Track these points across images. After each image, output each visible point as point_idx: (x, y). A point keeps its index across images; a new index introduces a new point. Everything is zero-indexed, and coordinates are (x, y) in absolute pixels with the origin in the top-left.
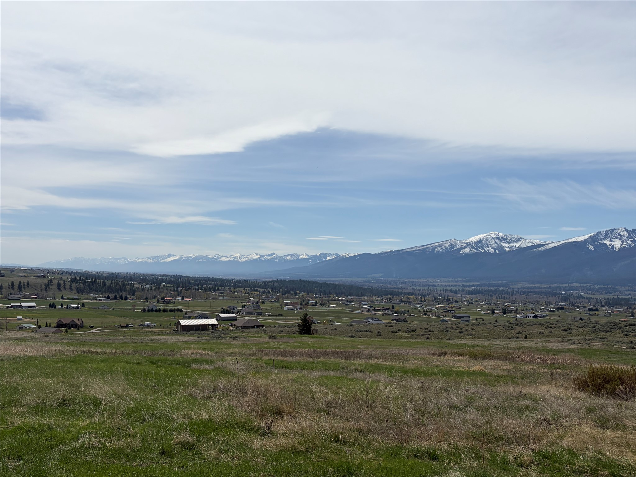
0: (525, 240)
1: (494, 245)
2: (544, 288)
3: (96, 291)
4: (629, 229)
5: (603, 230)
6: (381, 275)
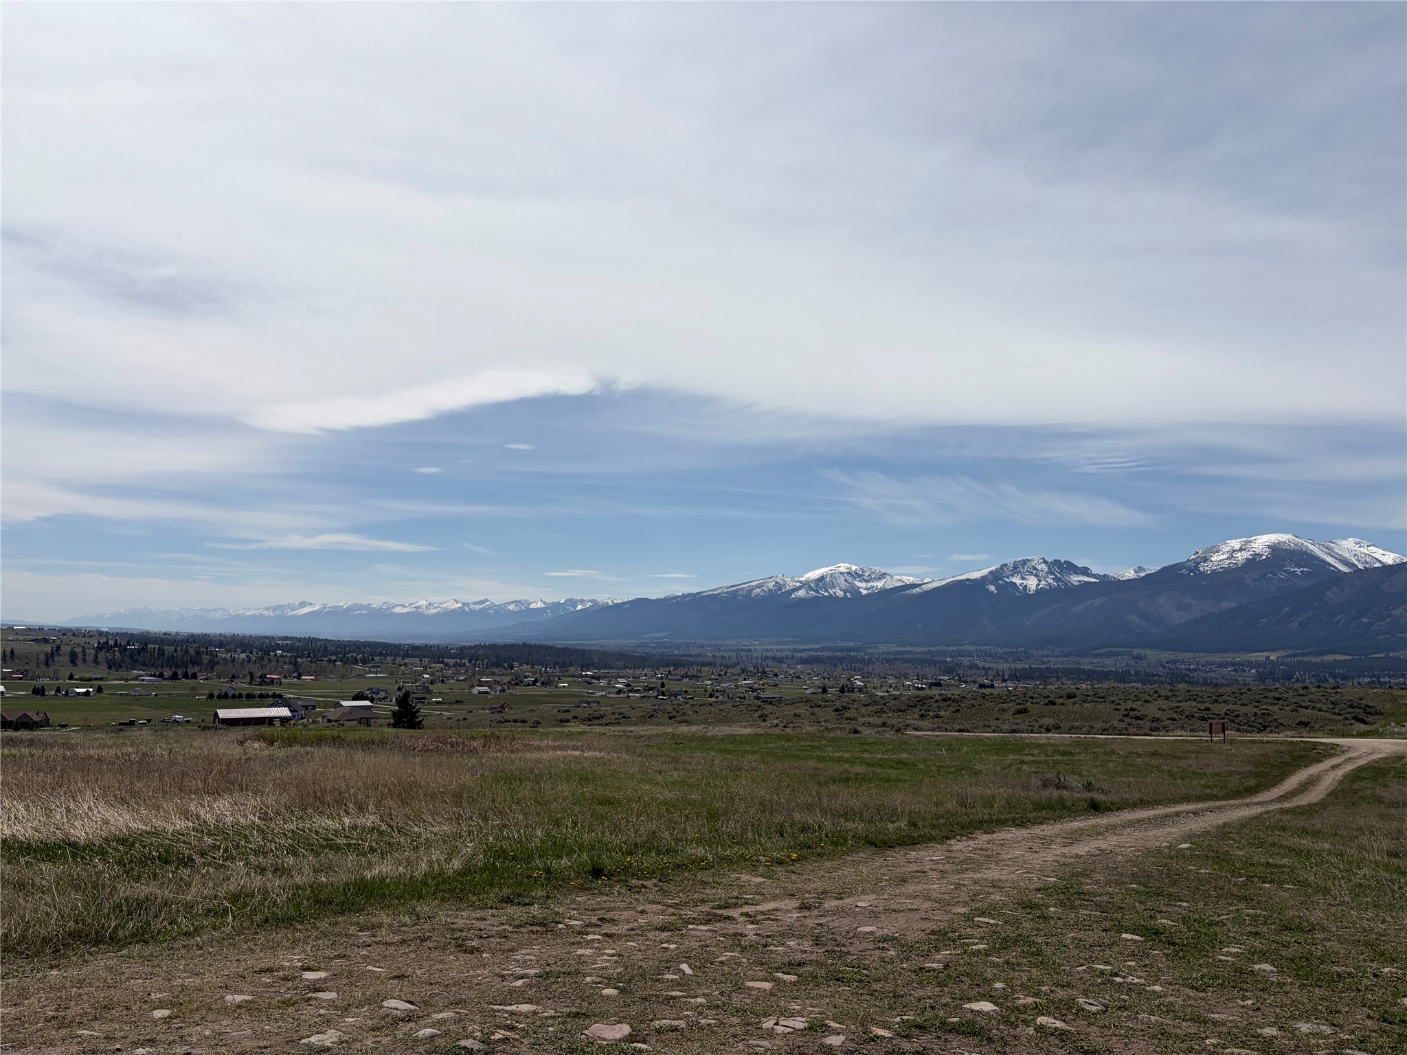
0: (892, 577)
3: (142, 664)
4: (1050, 560)
5: (1010, 561)
6: (665, 634)
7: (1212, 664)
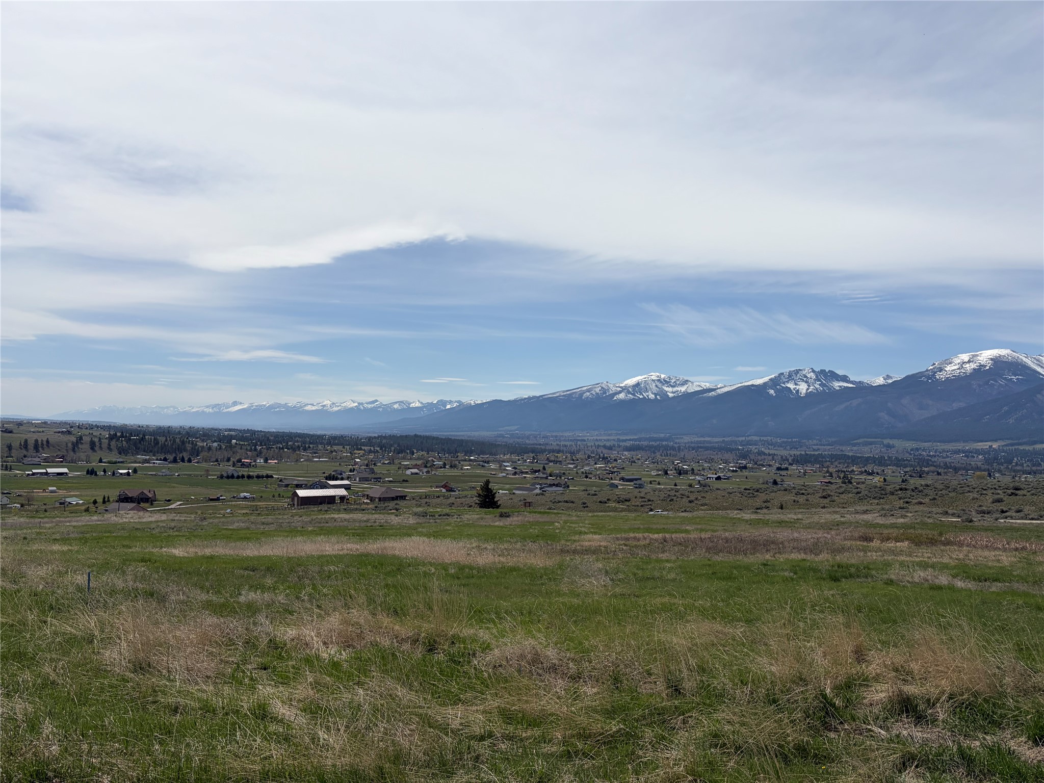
0: (692, 383)
1: (655, 389)
2: (716, 442)
3: (146, 451)
4: (817, 370)
5: (786, 371)
6: (516, 427)
7: (947, 452)
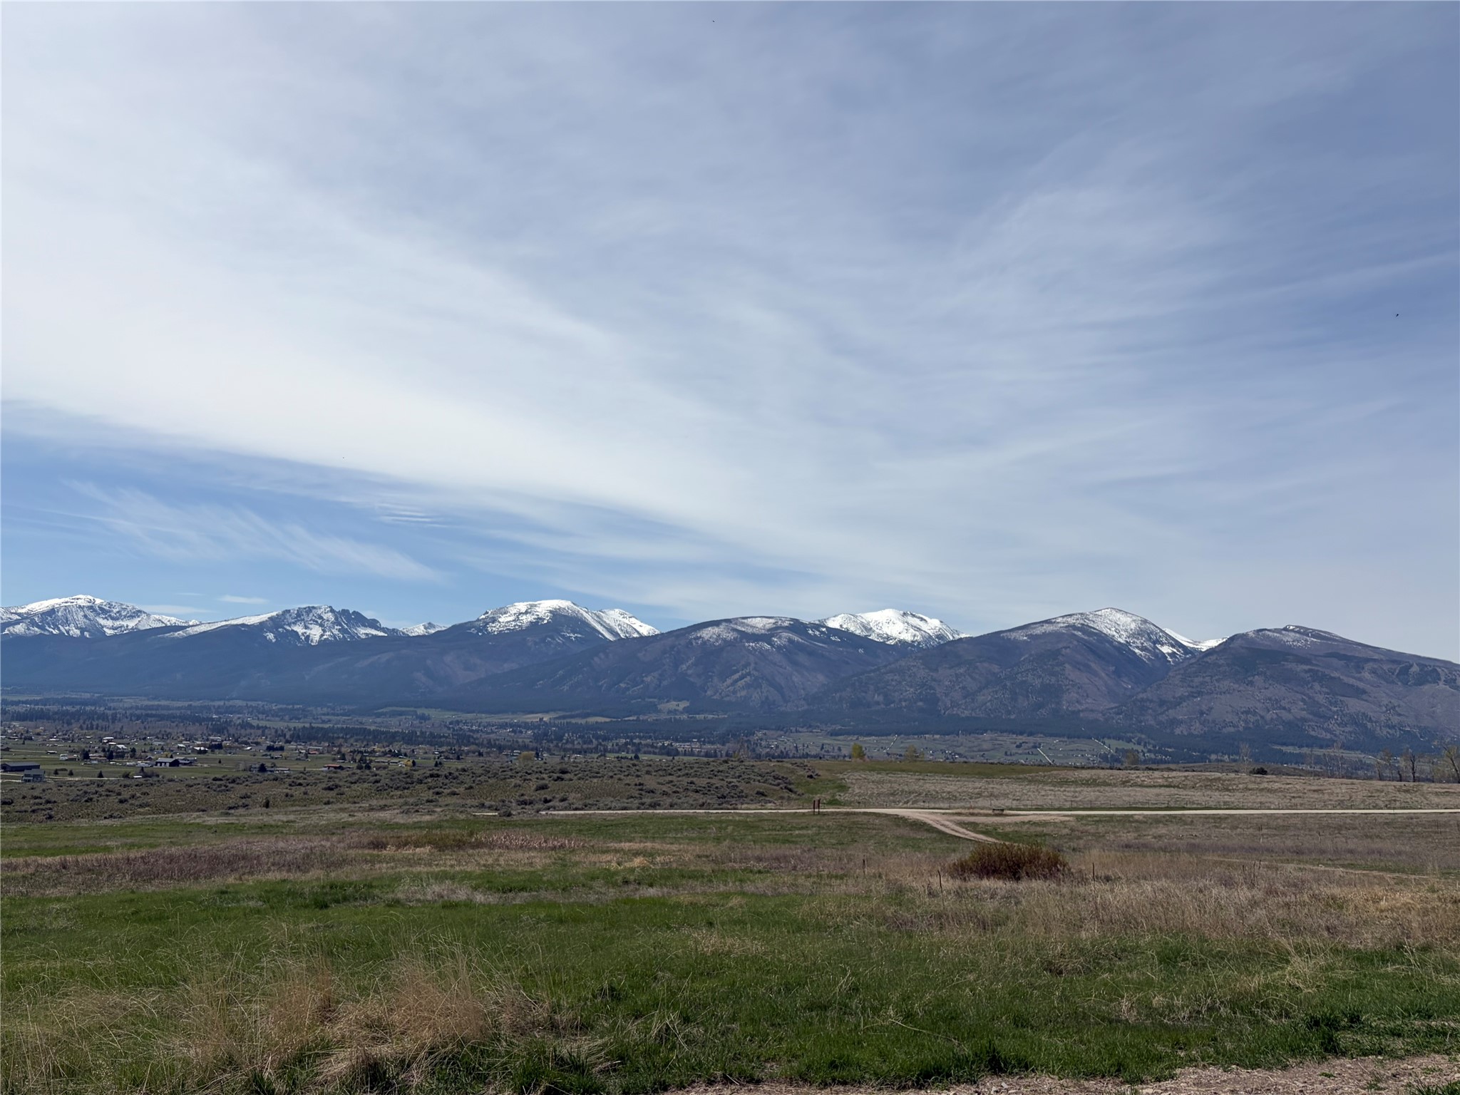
0: (148, 615)
1: (82, 622)
4: (337, 609)
5: (294, 607)
7: (493, 726)
